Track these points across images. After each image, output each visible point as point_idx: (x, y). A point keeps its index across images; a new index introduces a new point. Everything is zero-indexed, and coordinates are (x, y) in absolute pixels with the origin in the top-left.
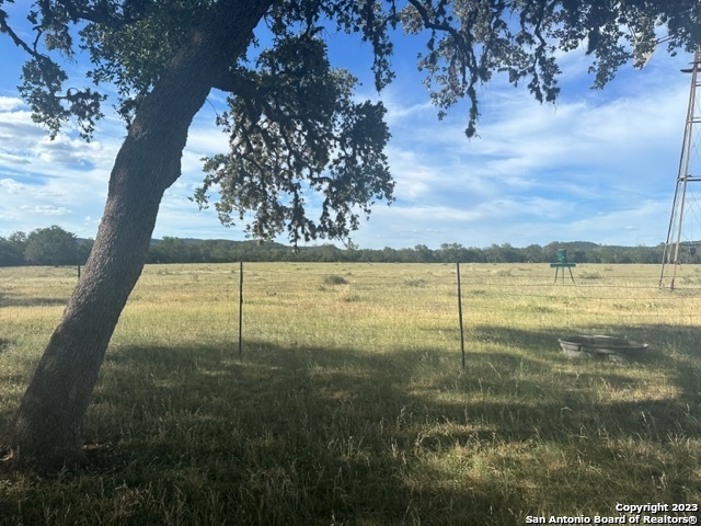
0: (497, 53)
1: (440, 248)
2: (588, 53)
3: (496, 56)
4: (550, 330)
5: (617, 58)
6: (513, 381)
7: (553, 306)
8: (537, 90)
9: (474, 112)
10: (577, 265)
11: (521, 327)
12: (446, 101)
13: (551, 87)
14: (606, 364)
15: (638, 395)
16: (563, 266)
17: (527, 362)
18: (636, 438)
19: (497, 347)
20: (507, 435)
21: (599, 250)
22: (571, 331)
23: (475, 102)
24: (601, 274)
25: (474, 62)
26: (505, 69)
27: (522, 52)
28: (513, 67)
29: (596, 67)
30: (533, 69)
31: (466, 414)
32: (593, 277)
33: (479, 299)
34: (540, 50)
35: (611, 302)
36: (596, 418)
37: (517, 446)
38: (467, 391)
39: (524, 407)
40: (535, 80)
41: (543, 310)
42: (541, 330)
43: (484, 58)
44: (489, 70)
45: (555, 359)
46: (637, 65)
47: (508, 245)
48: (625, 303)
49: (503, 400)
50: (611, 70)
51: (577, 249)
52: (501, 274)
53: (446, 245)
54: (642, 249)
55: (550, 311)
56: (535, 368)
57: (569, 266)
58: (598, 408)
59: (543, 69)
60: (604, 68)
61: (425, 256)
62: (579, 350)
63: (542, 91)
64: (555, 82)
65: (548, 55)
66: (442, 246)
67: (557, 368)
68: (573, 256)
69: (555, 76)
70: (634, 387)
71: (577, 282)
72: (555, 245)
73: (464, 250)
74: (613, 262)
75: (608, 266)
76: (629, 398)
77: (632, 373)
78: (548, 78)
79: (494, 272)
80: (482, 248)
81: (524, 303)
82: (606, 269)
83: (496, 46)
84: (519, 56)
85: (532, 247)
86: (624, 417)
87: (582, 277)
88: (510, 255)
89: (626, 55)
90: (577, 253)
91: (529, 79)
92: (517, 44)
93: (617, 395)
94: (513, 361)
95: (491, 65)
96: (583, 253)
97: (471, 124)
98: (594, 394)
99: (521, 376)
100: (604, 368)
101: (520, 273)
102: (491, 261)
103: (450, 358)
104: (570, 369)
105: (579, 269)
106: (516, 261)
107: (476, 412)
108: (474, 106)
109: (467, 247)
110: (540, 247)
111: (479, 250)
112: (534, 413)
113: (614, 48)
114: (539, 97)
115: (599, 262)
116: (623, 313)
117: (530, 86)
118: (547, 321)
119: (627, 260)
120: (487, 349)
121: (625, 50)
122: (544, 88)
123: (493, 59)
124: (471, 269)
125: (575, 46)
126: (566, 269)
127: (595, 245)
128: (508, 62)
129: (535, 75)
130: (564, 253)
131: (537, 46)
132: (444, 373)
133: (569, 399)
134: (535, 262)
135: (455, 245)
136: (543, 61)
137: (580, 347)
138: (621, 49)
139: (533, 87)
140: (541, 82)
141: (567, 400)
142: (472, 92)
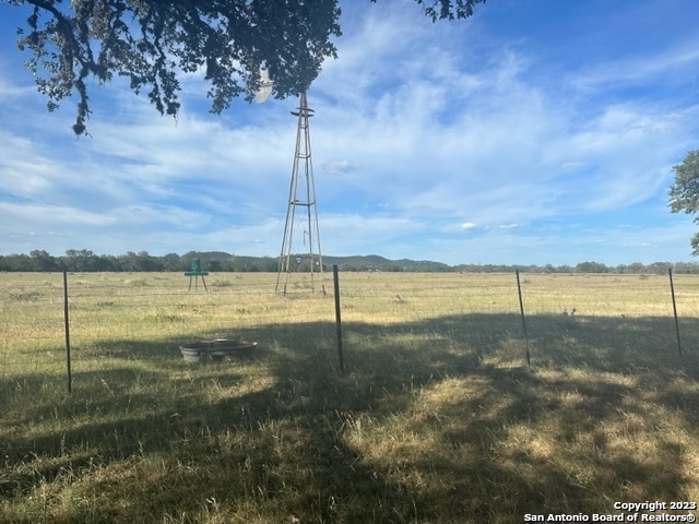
0: (117, 54)
1: (64, 255)
2: (207, 78)
3: (116, 57)
4: (176, 339)
5: (231, 89)
6: (127, 397)
7: (181, 314)
8: (158, 100)
9: (83, 108)
10: (210, 273)
11: (146, 339)
12: (57, 92)
13: (171, 101)
14: (221, 365)
15: (244, 389)
16: (196, 275)
17: (144, 374)
18: (233, 430)
19: (116, 363)
20: (109, 456)
21: (233, 260)
22: (195, 338)
23: (84, 97)
24: (232, 281)
25: (91, 57)
26: (127, 74)
27: (145, 61)
28: (135, 74)
29: (214, 93)
30: (152, 79)
31: (63, 444)
32: (225, 285)
33: (105, 312)
34: (161, 61)
35: (235, 307)
36: (203, 419)
37: (117, 466)
38: (69, 416)
39: (132, 421)
40: (156, 90)
41: (172, 319)
42: (167, 339)
43: (103, 56)
44: (109, 70)
45: (174, 367)
46: (246, 99)
47: (145, 254)
48: (246, 308)
49: (113, 418)
50: (227, 100)
51: (213, 259)
52: (135, 284)
53: (73, 252)
54: (266, 259)
55: (178, 319)
56: (152, 379)
57: (203, 275)
58: (206, 408)
59: (164, 81)
60: (221, 95)
61: (45, 263)
62: (199, 355)
63: (163, 102)
64: (175, 97)
65: (169, 69)
66: (68, 252)
67: (175, 375)
68: (209, 265)
69: (176, 92)
70: (241, 383)
71: (210, 289)
72: (193, 254)
73: (96, 258)
74: (244, 271)
75: (239, 274)
76: (236, 394)
77: (241, 370)
78: (169, 91)
79: (127, 281)
80: (116, 255)
81: (154, 313)
82: (237, 277)
83: (116, 47)
84: (141, 64)
85: (170, 255)
86: (227, 413)
87: (214, 285)
88: (147, 264)
89: (238, 89)
90: (213, 263)
91: (149, 87)
92: (138, 51)
93: (226, 393)
94: (129, 375)
95: (111, 65)
96: (219, 263)
97: (80, 120)
98: (205, 395)
99: (137, 389)
100: (219, 369)
101: (155, 282)
102: (127, 271)
103: (56, 383)
104: (188, 375)
105: (212, 277)
106: (153, 270)
107: (75, 439)
108: (84, 101)
109: (99, 254)
110: (177, 256)
111: (114, 258)
112: (142, 426)
113: (229, 80)
114: (160, 107)
115: (232, 270)
116: (245, 316)
117: (151, 95)
118: (174, 330)
119: (255, 270)
120: (105, 365)
121: (238, 84)
122: (165, 100)
123: (114, 60)
124: (102, 279)
125: (194, 69)
126: (200, 277)
127: (229, 255)
128: (129, 67)
129: (156, 85)
130: (198, 262)
131: (156, 58)
132: (45, 400)
133: (181, 406)
134: (172, 271)
135: (84, 251)
136: (163, 74)
137: (199, 352)
138: (235, 83)
139: (153, 96)
140: (162, 95)
141: (179, 407)
142: (81, 87)
